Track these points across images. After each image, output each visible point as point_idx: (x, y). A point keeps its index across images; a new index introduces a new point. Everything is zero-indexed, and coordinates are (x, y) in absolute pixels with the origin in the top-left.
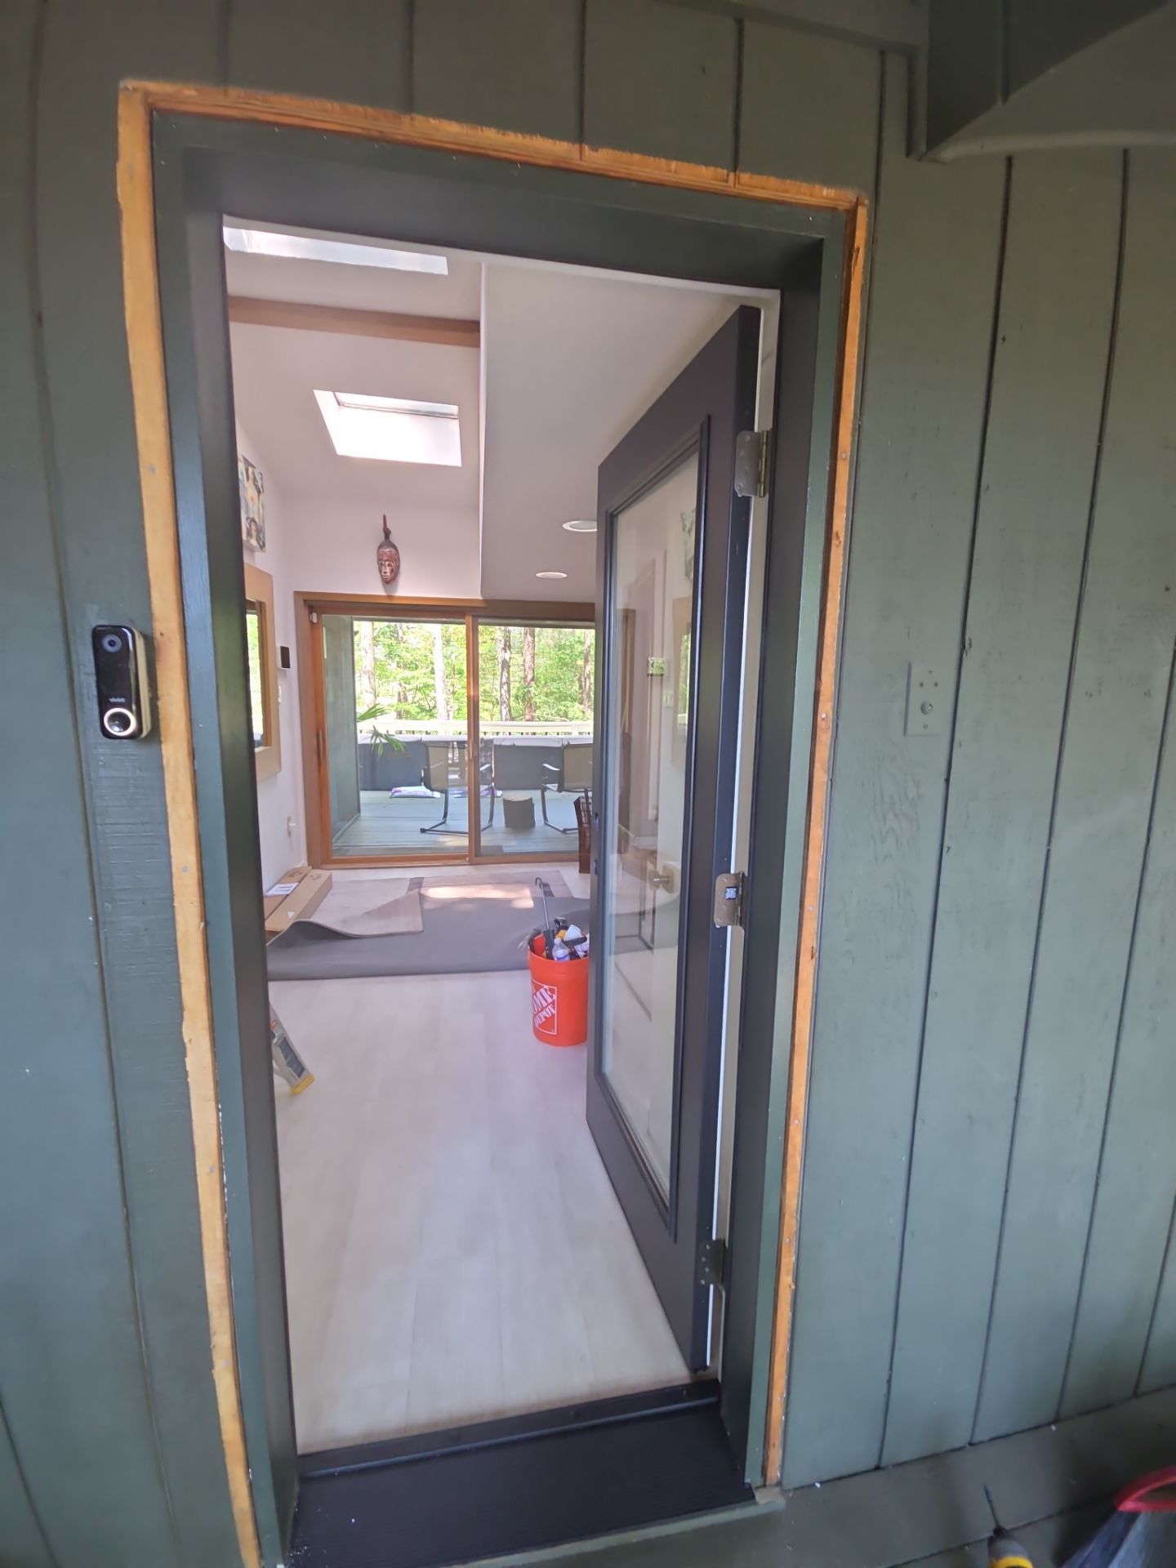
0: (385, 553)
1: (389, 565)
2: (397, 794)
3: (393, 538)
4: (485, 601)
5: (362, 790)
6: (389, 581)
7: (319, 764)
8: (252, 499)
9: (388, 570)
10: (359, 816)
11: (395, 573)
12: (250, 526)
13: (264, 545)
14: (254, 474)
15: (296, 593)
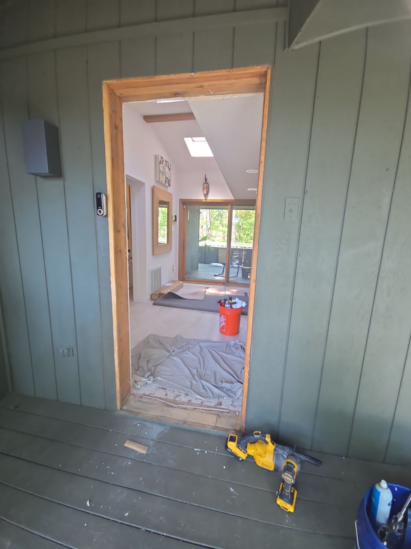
0: (205, 186)
1: (206, 190)
2: (211, 265)
3: (208, 181)
4: (235, 200)
5: (199, 263)
6: (206, 195)
7: (183, 250)
8: (167, 172)
9: (205, 191)
10: (198, 270)
11: (208, 192)
12: (166, 180)
13: (170, 185)
14: (168, 164)
15: (180, 199)
